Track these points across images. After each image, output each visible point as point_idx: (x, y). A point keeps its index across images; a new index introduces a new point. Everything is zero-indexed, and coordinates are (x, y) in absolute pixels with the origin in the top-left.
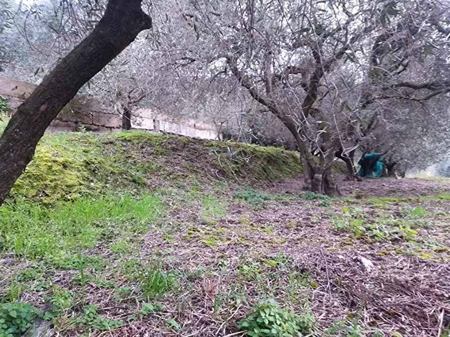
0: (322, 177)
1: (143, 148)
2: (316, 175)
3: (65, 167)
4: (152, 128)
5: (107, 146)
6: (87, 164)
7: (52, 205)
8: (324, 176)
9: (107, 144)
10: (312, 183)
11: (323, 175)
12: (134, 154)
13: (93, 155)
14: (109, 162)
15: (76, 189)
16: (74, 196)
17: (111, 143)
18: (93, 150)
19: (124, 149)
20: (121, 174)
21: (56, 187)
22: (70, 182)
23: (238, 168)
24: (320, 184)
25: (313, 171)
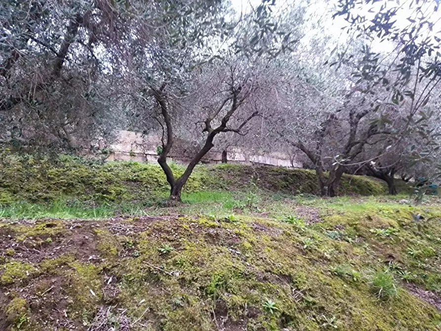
0: (328, 189)
1: (229, 172)
2: (325, 187)
3: (194, 180)
4: (244, 160)
5: (211, 172)
6: (202, 179)
7: (190, 193)
8: (330, 187)
9: (211, 171)
10: (322, 192)
11: (328, 187)
12: (224, 176)
13: (205, 175)
14: (212, 179)
15: (198, 188)
16: (197, 191)
17: (213, 170)
18: (205, 173)
19: (219, 173)
20: (216, 184)
21: (191, 187)
22: (196, 186)
23: (287, 184)
24: (327, 192)
25: (323, 185)
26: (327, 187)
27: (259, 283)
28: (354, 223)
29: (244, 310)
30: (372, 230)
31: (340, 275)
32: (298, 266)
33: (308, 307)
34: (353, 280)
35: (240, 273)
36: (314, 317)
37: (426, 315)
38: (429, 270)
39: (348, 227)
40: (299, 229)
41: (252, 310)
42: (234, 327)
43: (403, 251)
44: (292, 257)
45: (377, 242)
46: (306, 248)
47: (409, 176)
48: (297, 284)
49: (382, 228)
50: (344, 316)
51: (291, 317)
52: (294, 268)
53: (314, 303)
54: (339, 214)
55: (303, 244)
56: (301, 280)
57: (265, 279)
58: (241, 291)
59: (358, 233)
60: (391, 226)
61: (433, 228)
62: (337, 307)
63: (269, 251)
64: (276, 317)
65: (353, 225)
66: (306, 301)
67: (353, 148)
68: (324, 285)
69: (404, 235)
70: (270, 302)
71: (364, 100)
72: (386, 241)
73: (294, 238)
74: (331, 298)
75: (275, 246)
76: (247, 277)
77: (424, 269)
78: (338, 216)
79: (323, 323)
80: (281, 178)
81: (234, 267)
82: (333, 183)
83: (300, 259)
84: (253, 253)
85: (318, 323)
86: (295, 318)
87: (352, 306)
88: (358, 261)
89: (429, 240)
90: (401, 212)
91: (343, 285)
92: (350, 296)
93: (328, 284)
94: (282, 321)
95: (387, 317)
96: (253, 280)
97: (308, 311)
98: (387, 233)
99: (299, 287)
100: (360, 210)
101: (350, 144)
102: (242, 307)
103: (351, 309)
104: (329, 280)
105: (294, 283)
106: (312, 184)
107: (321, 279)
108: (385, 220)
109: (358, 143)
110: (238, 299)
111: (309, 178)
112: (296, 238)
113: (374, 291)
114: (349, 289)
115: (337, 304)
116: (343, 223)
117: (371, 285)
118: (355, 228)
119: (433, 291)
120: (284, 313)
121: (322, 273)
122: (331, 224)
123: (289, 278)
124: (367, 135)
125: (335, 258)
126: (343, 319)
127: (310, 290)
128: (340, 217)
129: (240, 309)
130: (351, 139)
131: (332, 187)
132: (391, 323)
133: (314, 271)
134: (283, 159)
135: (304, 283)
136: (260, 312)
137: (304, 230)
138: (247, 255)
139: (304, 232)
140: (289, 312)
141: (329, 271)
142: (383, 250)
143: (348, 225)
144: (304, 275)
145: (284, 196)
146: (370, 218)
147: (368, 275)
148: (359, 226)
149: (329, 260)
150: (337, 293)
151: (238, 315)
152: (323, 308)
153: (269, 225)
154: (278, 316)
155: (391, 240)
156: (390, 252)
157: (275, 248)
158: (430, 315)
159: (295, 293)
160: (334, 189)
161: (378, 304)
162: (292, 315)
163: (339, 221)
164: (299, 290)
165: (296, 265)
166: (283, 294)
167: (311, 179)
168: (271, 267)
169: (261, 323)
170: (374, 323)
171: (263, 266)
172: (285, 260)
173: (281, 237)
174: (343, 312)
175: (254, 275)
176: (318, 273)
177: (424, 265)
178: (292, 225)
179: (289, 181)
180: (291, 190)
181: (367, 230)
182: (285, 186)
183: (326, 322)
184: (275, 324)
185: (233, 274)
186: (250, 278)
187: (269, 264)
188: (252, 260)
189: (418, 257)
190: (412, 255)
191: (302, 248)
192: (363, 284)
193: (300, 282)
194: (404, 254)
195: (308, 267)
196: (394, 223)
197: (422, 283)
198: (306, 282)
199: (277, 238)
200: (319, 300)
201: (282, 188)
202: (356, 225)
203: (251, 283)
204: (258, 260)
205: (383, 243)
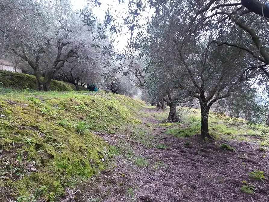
10: (39, 88)
23: (13, 83)
24: (42, 89)
25: (40, 84)
26: (42, 86)
27: (20, 131)
28: (63, 103)
29: (12, 145)
30: (73, 106)
31: (62, 125)
32: (41, 122)
33: (48, 140)
34: (68, 127)
35: (7, 126)
36: (52, 144)
37: (97, 139)
38: (97, 123)
39: (60, 105)
40: (38, 104)
41: (18, 144)
42: (8, 154)
43: (87, 116)
44: (37, 118)
45: (75, 112)
46: (43, 113)
47: (84, 84)
48: (41, 130)
49: (77, 105)
50: (66, 143)
51: (40, 145)
52: (38, 123)
53: (51, 138)
54: (55, 98)
55: (41, 112)
56: (43, 128)
57: (24, 128)
58: (9, 136)
59: (65, 108)
60: (81, 104)
61: (98, 105)
62: (62, 139)
63: (22, 115)
64: (33, 145)
65: (63, 104)
66: (47, 137)
67: (59, 63)
68: (55, 129)
69: (87, 108)
70: (28, 139)
71: (67, 35)
72: (79, 112)
73: (35, 108)
74: (59, 135)
75: (26, 112)
76: (12, 128)
77: (95, 123)
78: (54, 100)
79: (56, 147)
80: (8, 78)
81: (3, 123)
82: (46, 83)
83: (41, 119)
84: (13, 116)
85: (54, 147)
86: (43, 145)
87: (69, 138)
88: (69, 119)
89: (97, 111)
90: (85, 98)
91: (64, 129)
92: (67, 134)
93: (57, 129)
94: (36, 147)
95: (83, 141)
96: (16, 130)
97: (48, 142)
98: (80, 107)
99: (42, 132)
100: (66, 97)
101: (58, 61)
102: (11, 144)
103: (68, 139)
104: (57, 127)
105: (39, 130)
106: (31, 84)
107: (54, 127)
108: (79, 102)
109: (62, 60)
110: (8, 140)
111: (29, 80)
112: (37, 108)
113: (77, 131)
114: (67, 131)
115: (62, 138)
116: (58, 103)
117: (76, 129)
118: (64, 106)
119: (98, 132)
120: (37, 143)
121: (53, 124)
122: (51, 104)
123: (37, 128)
124: (67, 56)
125: (59, 118)
126: (65, 144)
127: (48, 132)
128: (56, 100)
129: (10, 145)
130: (58, 58)
131: (45, 86)
132: (85, 143)
133: (49, 124)
134: (7, 66)
135: (45, 129)
136: (23, 145)
137: (40, 104)
138: (10, 117)
139: (40, 105)
140: (40, 143)
141: (57, 123)
142: (78, 115)
143: (60, 104)
144: (45, 125)
145: (13, 90)
146: (71, 101)
147: (75, 125)
148: (66, 105)
149: (56, 119)
150: (62, 133)
151: (9, 148)
152: (55, 140)
153: (18, 102)
154: (34, 145)
155: (81, 111)
156: (81, 116)
157: (26, 113)
158: (98, 139)
159: (41, 134)
160: (47, 87)
161: (79, 136)
162: (41, 144)
163: (55, 102)
164: (42, 133)
165: (39, 121)
166: (35, 135)
167: (30, 81)
168: (26, 123)
169: (25, 149)
170: (78, 144)
171: (21, 122)
172: (33, 119)
173: (28, 108)
174: (65, 141)
175: (16, 127)
176: (51, 124)
177: (95, 121)
178: (33, 102)
179: (15, 81)
180: (17, 87)
181: (70, 106)
182: (12, 84)
183: (57, 146)
184: (33, 149)
185: (2, 127)
186: (14, 129)
187: (24, 121)
188: (13, 119)
189: (93, 118)
190: (90, 117)
191: (41, 113)
192: (72, 129)
193: (42, 129)
194: (87, 117)
195: (46, 122)
196: (83, 103)
197: (94, 129)
198: (46, 129)
199: (26, 108)
200: (53, 136)
201: (10, 85)
202: (64, 104)
203: (14, 131)
204: (17, 119)
205: (78, 112)
